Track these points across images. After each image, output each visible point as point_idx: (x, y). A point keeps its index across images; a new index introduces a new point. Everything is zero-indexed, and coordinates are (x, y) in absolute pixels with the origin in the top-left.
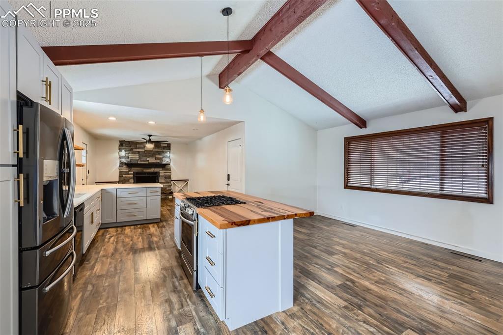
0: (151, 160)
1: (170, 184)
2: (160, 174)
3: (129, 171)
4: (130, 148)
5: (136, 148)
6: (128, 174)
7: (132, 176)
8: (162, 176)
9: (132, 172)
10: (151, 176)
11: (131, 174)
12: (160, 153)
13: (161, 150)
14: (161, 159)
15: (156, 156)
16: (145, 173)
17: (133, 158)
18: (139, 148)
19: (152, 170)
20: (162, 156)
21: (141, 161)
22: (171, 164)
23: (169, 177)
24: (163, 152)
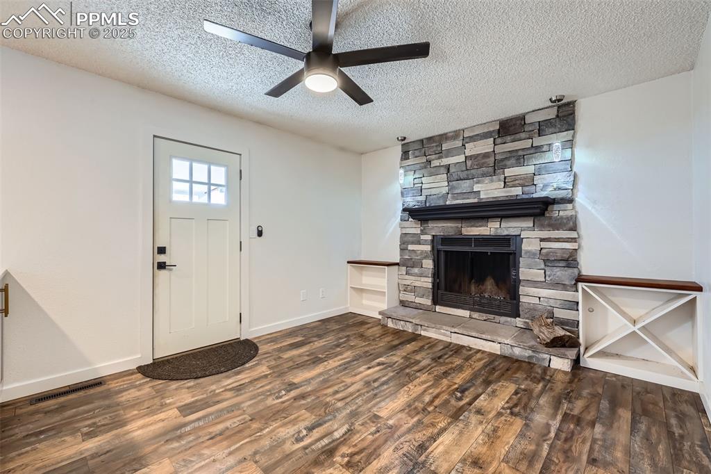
0: (490, 190)
1: (568, 295)
2: (525, 247)
3: (423, 232)
4: (424, 159)
5: (440, 154)
6: (419, 243)
7: (428, 248)
8: (531, 254)
9: (429, 237)
10: (489, 250)
11: (425, 243)
12: (519, 158)
13: (528, 144)
14: (529, 181)
15: (508, 172)
16: (467, 240)
17: (433, 191)
18: (449, 153)
19: (491, 228)
20: (528, 169)
21: (456, 196)
22: (580, 199)
23: (570, 260)
24: (537, 149)
